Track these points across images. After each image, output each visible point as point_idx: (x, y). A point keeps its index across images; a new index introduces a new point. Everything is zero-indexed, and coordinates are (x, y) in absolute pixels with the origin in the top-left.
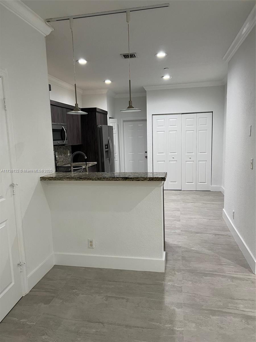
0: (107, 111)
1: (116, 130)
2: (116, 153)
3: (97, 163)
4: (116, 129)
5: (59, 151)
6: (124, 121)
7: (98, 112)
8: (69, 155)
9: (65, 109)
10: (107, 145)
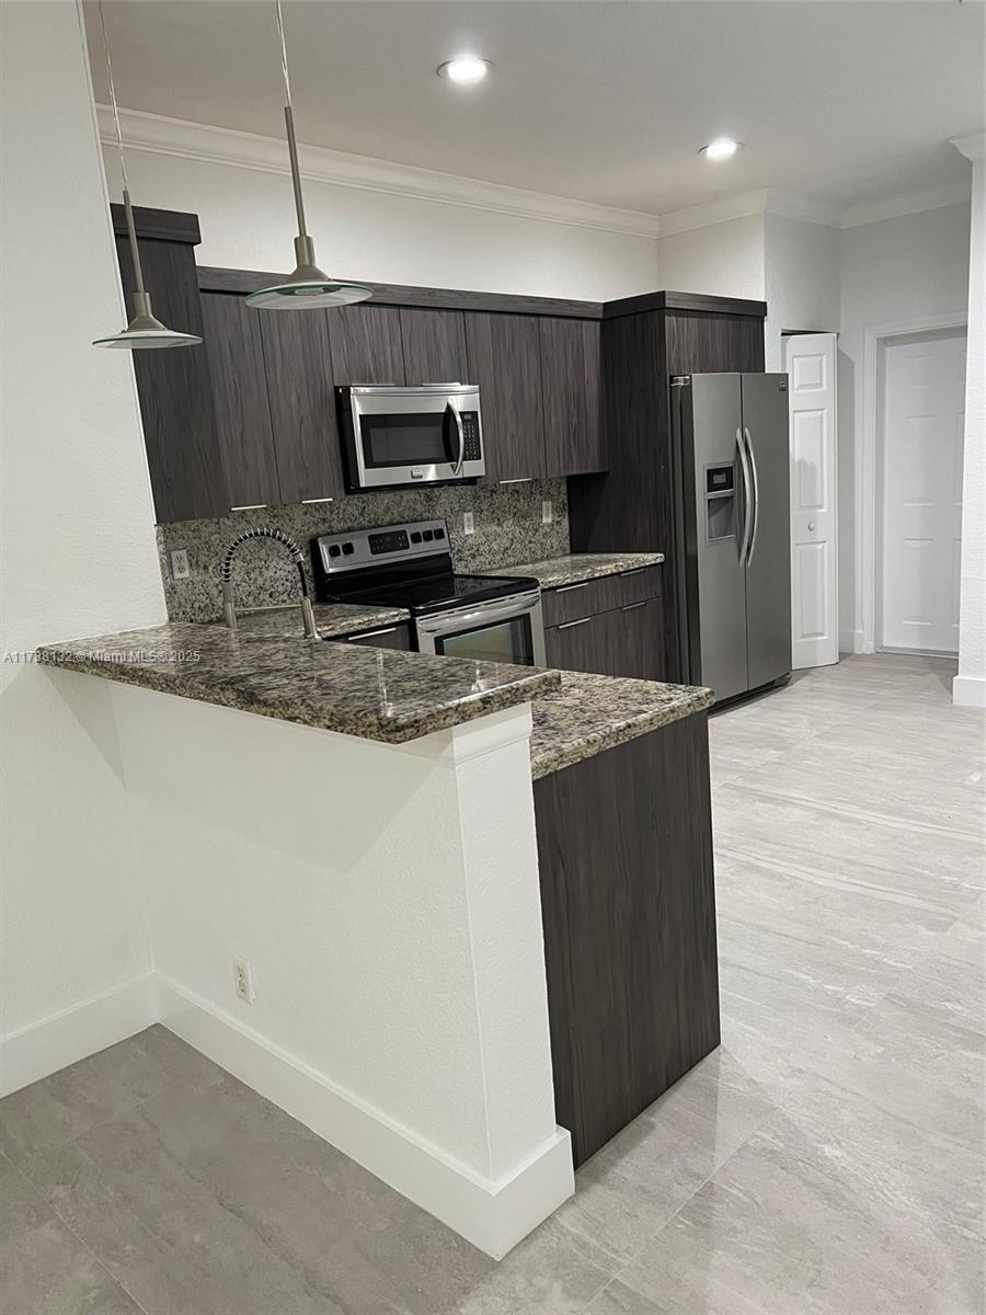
0: (763, 300)
1: (825, 387)
2: (821, 507)
3: (662, 560)
4: (824, 383)
5: (484, 507)
6: (885, 341)
7: (680, 312)
8: (547, 520)
9: (488, 316)
10: (728, 471)
